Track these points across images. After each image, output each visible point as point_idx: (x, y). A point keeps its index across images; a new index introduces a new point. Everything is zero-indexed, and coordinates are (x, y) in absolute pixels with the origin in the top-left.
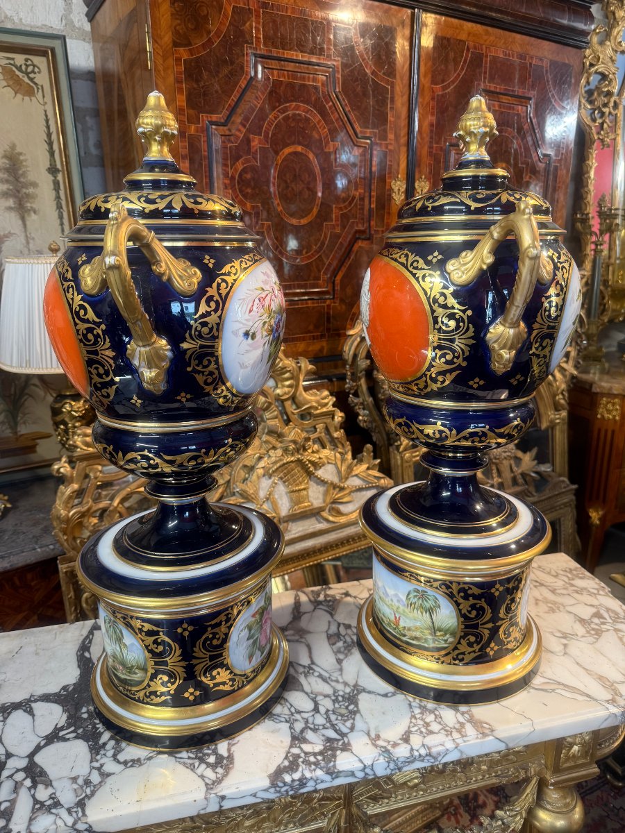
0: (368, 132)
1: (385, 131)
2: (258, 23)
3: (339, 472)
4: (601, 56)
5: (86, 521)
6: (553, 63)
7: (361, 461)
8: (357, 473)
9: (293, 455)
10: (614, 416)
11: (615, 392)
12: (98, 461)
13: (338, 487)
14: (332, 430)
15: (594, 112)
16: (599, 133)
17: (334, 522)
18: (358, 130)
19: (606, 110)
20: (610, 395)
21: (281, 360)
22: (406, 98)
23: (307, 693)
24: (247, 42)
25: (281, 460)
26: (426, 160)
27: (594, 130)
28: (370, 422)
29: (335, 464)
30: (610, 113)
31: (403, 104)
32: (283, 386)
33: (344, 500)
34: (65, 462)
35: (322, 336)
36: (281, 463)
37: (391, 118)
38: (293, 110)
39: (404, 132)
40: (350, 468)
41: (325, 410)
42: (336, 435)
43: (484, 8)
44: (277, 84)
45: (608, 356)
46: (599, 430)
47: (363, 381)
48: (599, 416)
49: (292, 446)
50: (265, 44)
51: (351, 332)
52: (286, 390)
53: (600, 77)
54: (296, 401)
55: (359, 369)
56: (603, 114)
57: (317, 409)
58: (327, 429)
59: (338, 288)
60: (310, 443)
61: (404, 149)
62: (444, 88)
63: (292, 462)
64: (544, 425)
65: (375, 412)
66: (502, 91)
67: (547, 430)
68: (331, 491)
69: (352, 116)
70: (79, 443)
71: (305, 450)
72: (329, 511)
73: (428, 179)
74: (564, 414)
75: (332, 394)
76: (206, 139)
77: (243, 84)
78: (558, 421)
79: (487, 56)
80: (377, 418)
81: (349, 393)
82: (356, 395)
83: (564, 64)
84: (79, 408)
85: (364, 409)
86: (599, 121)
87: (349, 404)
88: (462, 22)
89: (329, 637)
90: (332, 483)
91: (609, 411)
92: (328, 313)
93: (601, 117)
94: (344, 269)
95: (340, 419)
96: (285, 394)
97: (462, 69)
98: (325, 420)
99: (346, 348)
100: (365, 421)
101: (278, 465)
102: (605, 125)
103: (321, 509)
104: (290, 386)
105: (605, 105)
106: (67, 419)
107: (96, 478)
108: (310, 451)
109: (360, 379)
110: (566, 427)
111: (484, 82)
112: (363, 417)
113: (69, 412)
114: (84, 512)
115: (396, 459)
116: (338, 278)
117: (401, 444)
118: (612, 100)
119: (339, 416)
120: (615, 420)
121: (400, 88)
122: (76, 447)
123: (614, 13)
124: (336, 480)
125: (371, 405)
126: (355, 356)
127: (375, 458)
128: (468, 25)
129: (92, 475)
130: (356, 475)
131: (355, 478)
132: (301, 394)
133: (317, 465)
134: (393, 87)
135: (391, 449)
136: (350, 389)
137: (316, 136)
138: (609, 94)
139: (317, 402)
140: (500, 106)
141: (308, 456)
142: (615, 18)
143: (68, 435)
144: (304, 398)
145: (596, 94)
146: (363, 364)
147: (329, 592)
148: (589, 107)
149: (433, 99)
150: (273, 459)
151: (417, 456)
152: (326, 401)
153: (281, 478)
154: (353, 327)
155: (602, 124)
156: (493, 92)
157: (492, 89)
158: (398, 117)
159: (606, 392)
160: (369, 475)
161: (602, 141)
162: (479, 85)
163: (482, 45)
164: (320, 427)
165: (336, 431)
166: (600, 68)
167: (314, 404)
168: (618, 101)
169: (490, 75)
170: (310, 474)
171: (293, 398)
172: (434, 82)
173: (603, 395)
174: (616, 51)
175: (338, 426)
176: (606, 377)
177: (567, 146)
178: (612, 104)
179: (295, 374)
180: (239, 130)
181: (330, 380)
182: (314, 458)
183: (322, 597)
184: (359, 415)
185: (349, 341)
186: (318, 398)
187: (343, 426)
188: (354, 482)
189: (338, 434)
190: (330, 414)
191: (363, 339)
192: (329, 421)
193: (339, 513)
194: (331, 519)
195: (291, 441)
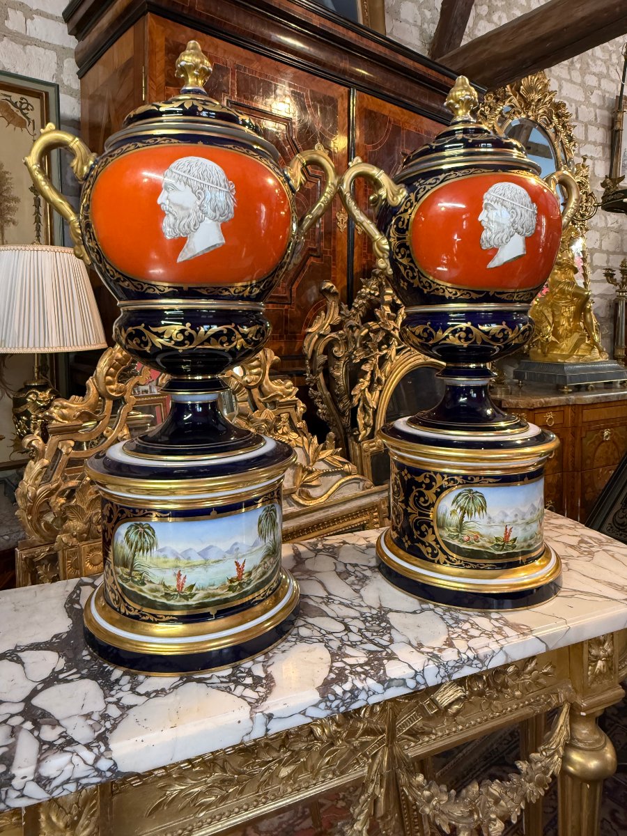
0: (318, 172)
3: (307, 456)
5: (52, 500)
7: (324, 449)
8: (323, 457)
11: (522, 407)
12: (70, 436)
13: (307, 470)
14: (295, 420)
17: (304, 506)
18: (310, 169)
23: (333, 618)
28: (328, 415)
29: (303, 448)
32: (251, 374)
33: (314, 483)
34: (38, 435)
35: (281, 337)
40: (316, 451)
41: (289, 399)
42: (299, 425)
47: (321, 376)
49: (264, 426)
50: (238, 95)
51: (310, 330)
52: (254, 377)
54: (262, 389)
55: (318, 364)
57: (282, 397)
58: (290, 419)
59: (295, 295)
60: (281, 424)
62: (374, 147)
65: (332, 406)
68: (301, 474)
70: (55, 415)
71: (276, 430)
72: (299, 495)
75: (295, 385)
80: (334, 412)
81: (308, 387)
82: (315, 388)
84: (44, 398)
85: (322, 403)
87: (309, 397)
88: (384, 102)
89: (339, 574)
90: (301, 465)
92: (286, 317)
94: (299, 280)
95: (302, 409)
96: (253, 381)
99: (306, 344)
100: (324, 414)
103: (293, 492)
104: (258, 374)
106: (30, 410)
108: (280, 432)
109: (318, 373)
112: (321, 409)
113: (34, 402)
114: (53, 491)
115: (354, 448)
116: (295, 287)
117: (359, 434)
119: (301, 407)
124: (304, 464)
125: (329, 399)
126: (314, 352)
127: (337, 446)
128: (389, 105)
130: (322, 460)
131: (321, 462)
132: (267, 383)
133: (289, 448)
135: (349, 440)
136: (310, 382)
139: (282, 390)
141: (278, 437)
144: (270, 387)
146: (321, 359)
147: (325, 543)
151: (374, 446)
152: (290, 390)
154: (311, 326)
159: (514, 406)
160: (334, 460)
162: (399, 148)
163: (399, 120)
164: (284, 416)
165: (299, 421)
167: (279, 393)
171: (260, 386)
173: (512, 410)
175: (301, 416)
179: (263, 362)
181: (291, 374)
182: (284, 439)
183: (320, 547)
184: (319, 408)
185: (308, 339)
186: (283, 387)
187: (305, 416)
188: (323, 467)
189: (301, 424)
190: (293, 404)
191: (321, 336)
192: (292, 410)
193: (309, 497)
194: (301, 502)
195: (263, 421)
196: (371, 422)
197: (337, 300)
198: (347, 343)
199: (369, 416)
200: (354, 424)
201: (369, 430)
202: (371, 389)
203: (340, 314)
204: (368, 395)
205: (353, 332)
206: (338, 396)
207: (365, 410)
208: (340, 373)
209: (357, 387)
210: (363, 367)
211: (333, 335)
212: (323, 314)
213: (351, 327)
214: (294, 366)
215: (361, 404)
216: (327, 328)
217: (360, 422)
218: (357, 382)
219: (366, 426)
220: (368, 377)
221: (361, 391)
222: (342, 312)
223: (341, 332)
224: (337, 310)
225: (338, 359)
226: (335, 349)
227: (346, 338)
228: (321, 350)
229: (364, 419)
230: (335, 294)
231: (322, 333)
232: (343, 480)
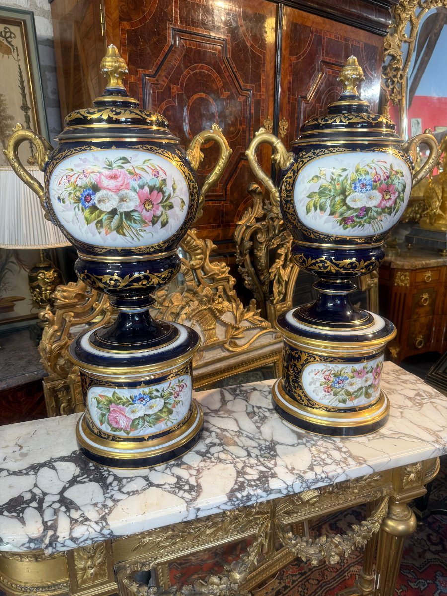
0: (249, 86)
1: (260, 86)
2: (176, 7)
3: (235, 317)
4: (392, 44)
5: (63, 352)
6: (366, 45)
7: (248, 311)
8: (247, 317)
9: (205, 305)
10: (406, 284)
11: (406, 268)
12: (70, 310)
13: (236, 327)
14: (228, 290)
15: (388, 81)
16: (391, 95)
17: (233, 351)
18: (242, 84)
19: (395, 80)
20: (403, 270)
21: (195, 240)
22: (273, 64)
23: (241, 447)
24: (169, 20)
25: (197, 308)
26: (286, 107)
27: (388, 94)
28: (253, 285)
29: (233, 312)
30: (398, 82)
31: (271, 68)
32: (196, 259)
33: (240, 336)
34: (49, 310)
35: (218, 226)
36: (198, 310)
37: (263, 77)
38: (199, 68)
39: (271, 87)
40: (242, 314)
41: (223, 276)
42: (231, 293)
43: (322, 5)
44: (189, 50)
45: (400, 245)
46: (396, 294)
47: (248, 257)
48: (396, 284)
49: (205, 299)
50: (181, 22)
51: (240, 223)
52: (198, 261)
53: (391, 58)
54: (204, 269)
55: (245, 248)
56: (393, 82)
57: (218, 275)
58: (225, 290)
59: (229, 193)
60: (217, 297)
61: (271, 99)
62: (298, 58)
63: (205, 310)
64: (364, 288)
65: (255, 278)
66: (334, 62)
67: (365, 291)
68: (231, 330)
69: (238, 75)
70: (58, 297)
71: (213, 301)
72: (230, 344)
73: (287, 120)
74: (376, 280)
75: (228, 265)
76: (141, 86)
77: (166, 49)
78: (372, 285)
79: (324, 38)
80: (257, 282)
81: (238, 265)
82: (243, 266)
83: (373, 46)
84: (49, 276)
85: (248, 276)
86: (391, 87)
87: (239, 273)
88: (308, 14)
89: (248, 414)
90: (231, 325)
91: (402, 281)
92: (222, 210)
93: (392, 84)
94: (233, 180)
95: (233, 282)
96: (197, 264)
97: (309, 45)
98: (223, 283)
99: (236, 234)
100: (249, 284)
101: (196, 312)
102: (395, 90)
103: (225, 342)
104: (201, 259)
105: (395, 76)
106: (41, 284)
107: (70, 322)
108: (216, 302)
109: (246, 255)
110: (377, 289)
111: (323, 56)
112: (247, 281)
113: (43, 279)
114: (63, 345)
115: (270, 309)
116: (229, 186)
117: (274, 299)
118: (400, 72)
119: (233, 281)
120: (406, 287)
121: (269, 57)
122: (57, 299)
123: (399, 15)
124: (233, 323)
125: (253, 274)
126: (243, 239)
127: (257, 309)
128: (312, 17)
129: (67, 320)
130: (247, 320)
131: (246, 321)
132: (207, 265)
133: (221, 312)
134: (264, 56)
135: (267, 303)
136: (240, 262)
137: (215, 87)
138: (397, 69)
139: (218, 270)
140: (333, 72)
141: (216, 306)
142: (400, 19)
143: (41, 296)
144: (210, 268)
145: (389, 69)
146: (248, 244)
147: (242, 389)
148: (385, 77)
149: (290, 65)
150: (192, 308)
151: (285, 307)
152: (224, 270)
153: (198, 321)
154: (240, 219)
155: (393, 89)
156: (328, 63)
157: (328, 60)
158: (268, 77)
159: (400, 267)
160: (255, 319)
161: (393, 100)
162: (319, 57)
163: (321, 30)
164: (220, 288)
165: (231, 291)
166: (391, 51)
167: (216, 272)
168: (403, 74)
169: (326, 51)
170: (216, 318)
171: (202, 268)
172: (291, 54)
173: (398, 270)
174: (401, 41)
175: (232, 287)
176: (399, 258)
177: (375, 102)
178: (399, 76)
179: (204, 250)
180: (164, 81)
181: (226, 256)
182: (219, 307)
183: (238, 392)
184: (245, 280)
185: (238, 229)
186: (219, 267)
187: (235, 287)
188: (246, 324)
189: (232, 293)
190: (228, 279)
191: (248, 227)
192: (226, 283)
193: (236, 345)
194: (231, 349)
195: (204, 295)
196: (284, 290)
197: (261, 197)
198: (268, 231)
199: (282, 286)
200: (271, 292)
201: (281, 296)
202: (284, 266)
203: (263, 208)
204: (282, 271)
205: (273, 221)
206: (260, 270)
207: (279, 282)
208: (262, 254)
209: (274, 266)
210: (279, 251)
211: (258, 225)
212: (250, 209)
213: (272, 218)
214: (228, 248)
215: (277, 277)
216: (253, 220)
217: (275, 290)
218: (274, 262)
219: (279, 293)
220: (283, 258)
221: (276, 268)
222: (265, 207)
223: (264, 223)
224: (261, 205)
225: (261, 243)
226: (259, 236)
227: (268, 227)
228: (248, 237)
229: (278, 288)
230: (260, 193)
231: (249, 225)
232: (261, 333)
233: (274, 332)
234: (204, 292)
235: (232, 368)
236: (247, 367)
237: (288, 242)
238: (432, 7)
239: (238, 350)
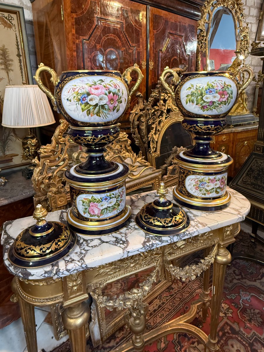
0: (134, 45)
1: (139, 45)
3: (132, 161)
4: (200, 24)
6: (189, 25)
7: (138, 157)
9: (117, 154)
10: (213, 142)
12: (48, 158)
13: (132, 166)
14: (127, 147)
15: (199, 42)
16: (201, 49)
17: (131, 179)
18: (131, 44)
22: (145, 34)
24: (95, 13)
25: (113, 156)
26: (152, 55)
27: (199, 48)
28: (139, 144)
29: (131, 158)
30: (204, 42)
31: (144, 36)
33: (135, 170)
34: (37, 159)
36: (113, 157)
37: (141, 40)
38: (110, 36)
40: (136, 159)
41: (125, 139)
44: (105, 27)
49: (117, 151)
50: (101, 14)
51: (132, 112)
53: (200, 31)
55: (135, 125)
56: (202, 43)
57: (122, 139)
58: (125, 147)
60: (122, 150)
62: (157, 31)
63: (117, 157)
65: (140, 140)
66: (174, 33)
68: (130, 167)
69: (129, 39)
71: (121, 152)
72: (130, 174)
73: (153, 61)
75: (127, 134)
76: (82, 45)
77: (94, 27)
79: (169, 22)
80: (142, 142)
81: (132, 134)
82: (134, 134)
83: (192, 25)
84: (34, 142)
85: (137, 139)
87: (132, 138)
90: (130, 164)
97: (162, 25)
98: (125, 143)
99: (130, 117)
100: (138, 144)
101: (112, 158)
105: (202, 40)
106: (29, 146)
107: (47, 165)
108: (122, 153)
109: (135, 128)
111: (169, 30)
112: (137, 142)
113: (30, 143)
114: (44, 177)
115: (149, 156)
117: (151, 151)
118: (205, 38)
119: (129, 142)
121: (143, 31)
122: (41, 153)
124: (131, 163)
125: (140, 138)
126: (134, 120)
127: (143, 156)
129: (46, 163)
130: (138, 162)
133: (125, 158)
134: (141, 30)
135: (147, 153)
136: (132, 132)
137: (118, 45)
138: (203, 36)
139: (122, 136)
140: (174, 38)
141: (122, 155)
143: (29, 152)
145: (199, 36)
146: (136, 123)
147: (141, 195)
148: (198, 40)
149: (154, 35)
150: (110, 156)
151: (156, 155)
152: (125, 136)
154: (132, 110)
155: (202, 46)
157: (172, 32)
160: (142, 161)
161: (202, 51)
162: (167, 31)
163: (168, 18)
164: (123, 145)
166: (200, 28)
167: (121, 137)
169: (171, 28)
170: (122, 161)
172: (154, 29)
174: (205, 23)
177: (194, 52)
178: (204, 40)
181: (125, 129)
182: (124, 155)
183: (139, 197)
184: (136, 141)
185: (131, 115)
186: (122, 135)
187: (131, 145)
188: (137, 164)
189: (130, 148)
190: (126, 141)
191: (136, 114)
192: (126, 143)
193: (133, 175)
194: (131, 177)
195: (116, 149)
196: (155, 146)
197: (142, 99)
198: (146, 116)
199: (155, 144)
200: (149, 147)
201: (155, 149)
202: (155, 134)
203: (143, 105)
204: (154, 136)
205: (149, 111)
206: (143, 136)
207: (153, 142)
208: (143, 127)
209: (150, 133)
210: (153, 126)
211: (141, 113)
212: (137, 105)
213: (148, 110)
214: (126, 125)
215: (152, 139)
216: (138, 110)
217: (151, 146)
218: (150, 132)
219: (153, 147)
220: (154, 129)
221: (152, 135)
222: (144, 104)
223: (144, 112)
224: (142, 103)
225: (143, 122)
226: (142, 118)
227: (146, 114)
228: (136, 119)
229: (153, 145)
230: (142, 97)
231: (137, 113)
232: (145, 169)
233: (152, 168)
234: (116, 148)
235: (131, 187)
236: (139, 186)
237: (156, 121)
238: (218, 6)
239: (134, 177)
